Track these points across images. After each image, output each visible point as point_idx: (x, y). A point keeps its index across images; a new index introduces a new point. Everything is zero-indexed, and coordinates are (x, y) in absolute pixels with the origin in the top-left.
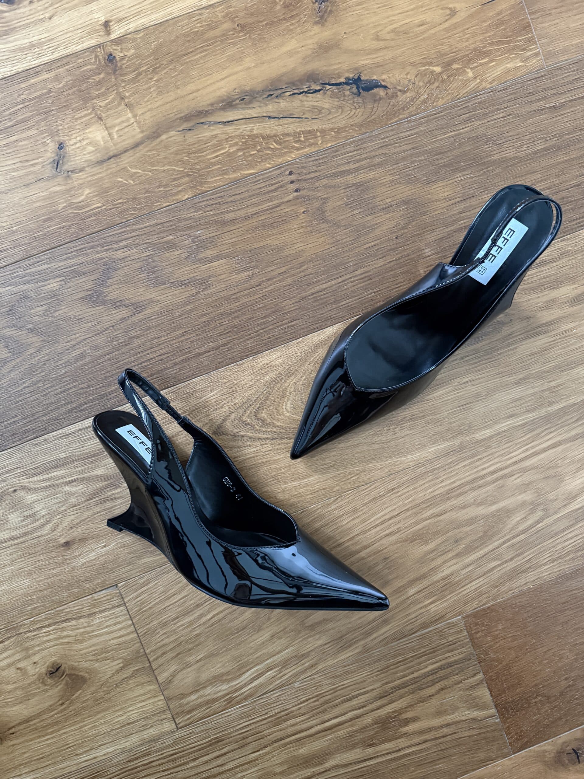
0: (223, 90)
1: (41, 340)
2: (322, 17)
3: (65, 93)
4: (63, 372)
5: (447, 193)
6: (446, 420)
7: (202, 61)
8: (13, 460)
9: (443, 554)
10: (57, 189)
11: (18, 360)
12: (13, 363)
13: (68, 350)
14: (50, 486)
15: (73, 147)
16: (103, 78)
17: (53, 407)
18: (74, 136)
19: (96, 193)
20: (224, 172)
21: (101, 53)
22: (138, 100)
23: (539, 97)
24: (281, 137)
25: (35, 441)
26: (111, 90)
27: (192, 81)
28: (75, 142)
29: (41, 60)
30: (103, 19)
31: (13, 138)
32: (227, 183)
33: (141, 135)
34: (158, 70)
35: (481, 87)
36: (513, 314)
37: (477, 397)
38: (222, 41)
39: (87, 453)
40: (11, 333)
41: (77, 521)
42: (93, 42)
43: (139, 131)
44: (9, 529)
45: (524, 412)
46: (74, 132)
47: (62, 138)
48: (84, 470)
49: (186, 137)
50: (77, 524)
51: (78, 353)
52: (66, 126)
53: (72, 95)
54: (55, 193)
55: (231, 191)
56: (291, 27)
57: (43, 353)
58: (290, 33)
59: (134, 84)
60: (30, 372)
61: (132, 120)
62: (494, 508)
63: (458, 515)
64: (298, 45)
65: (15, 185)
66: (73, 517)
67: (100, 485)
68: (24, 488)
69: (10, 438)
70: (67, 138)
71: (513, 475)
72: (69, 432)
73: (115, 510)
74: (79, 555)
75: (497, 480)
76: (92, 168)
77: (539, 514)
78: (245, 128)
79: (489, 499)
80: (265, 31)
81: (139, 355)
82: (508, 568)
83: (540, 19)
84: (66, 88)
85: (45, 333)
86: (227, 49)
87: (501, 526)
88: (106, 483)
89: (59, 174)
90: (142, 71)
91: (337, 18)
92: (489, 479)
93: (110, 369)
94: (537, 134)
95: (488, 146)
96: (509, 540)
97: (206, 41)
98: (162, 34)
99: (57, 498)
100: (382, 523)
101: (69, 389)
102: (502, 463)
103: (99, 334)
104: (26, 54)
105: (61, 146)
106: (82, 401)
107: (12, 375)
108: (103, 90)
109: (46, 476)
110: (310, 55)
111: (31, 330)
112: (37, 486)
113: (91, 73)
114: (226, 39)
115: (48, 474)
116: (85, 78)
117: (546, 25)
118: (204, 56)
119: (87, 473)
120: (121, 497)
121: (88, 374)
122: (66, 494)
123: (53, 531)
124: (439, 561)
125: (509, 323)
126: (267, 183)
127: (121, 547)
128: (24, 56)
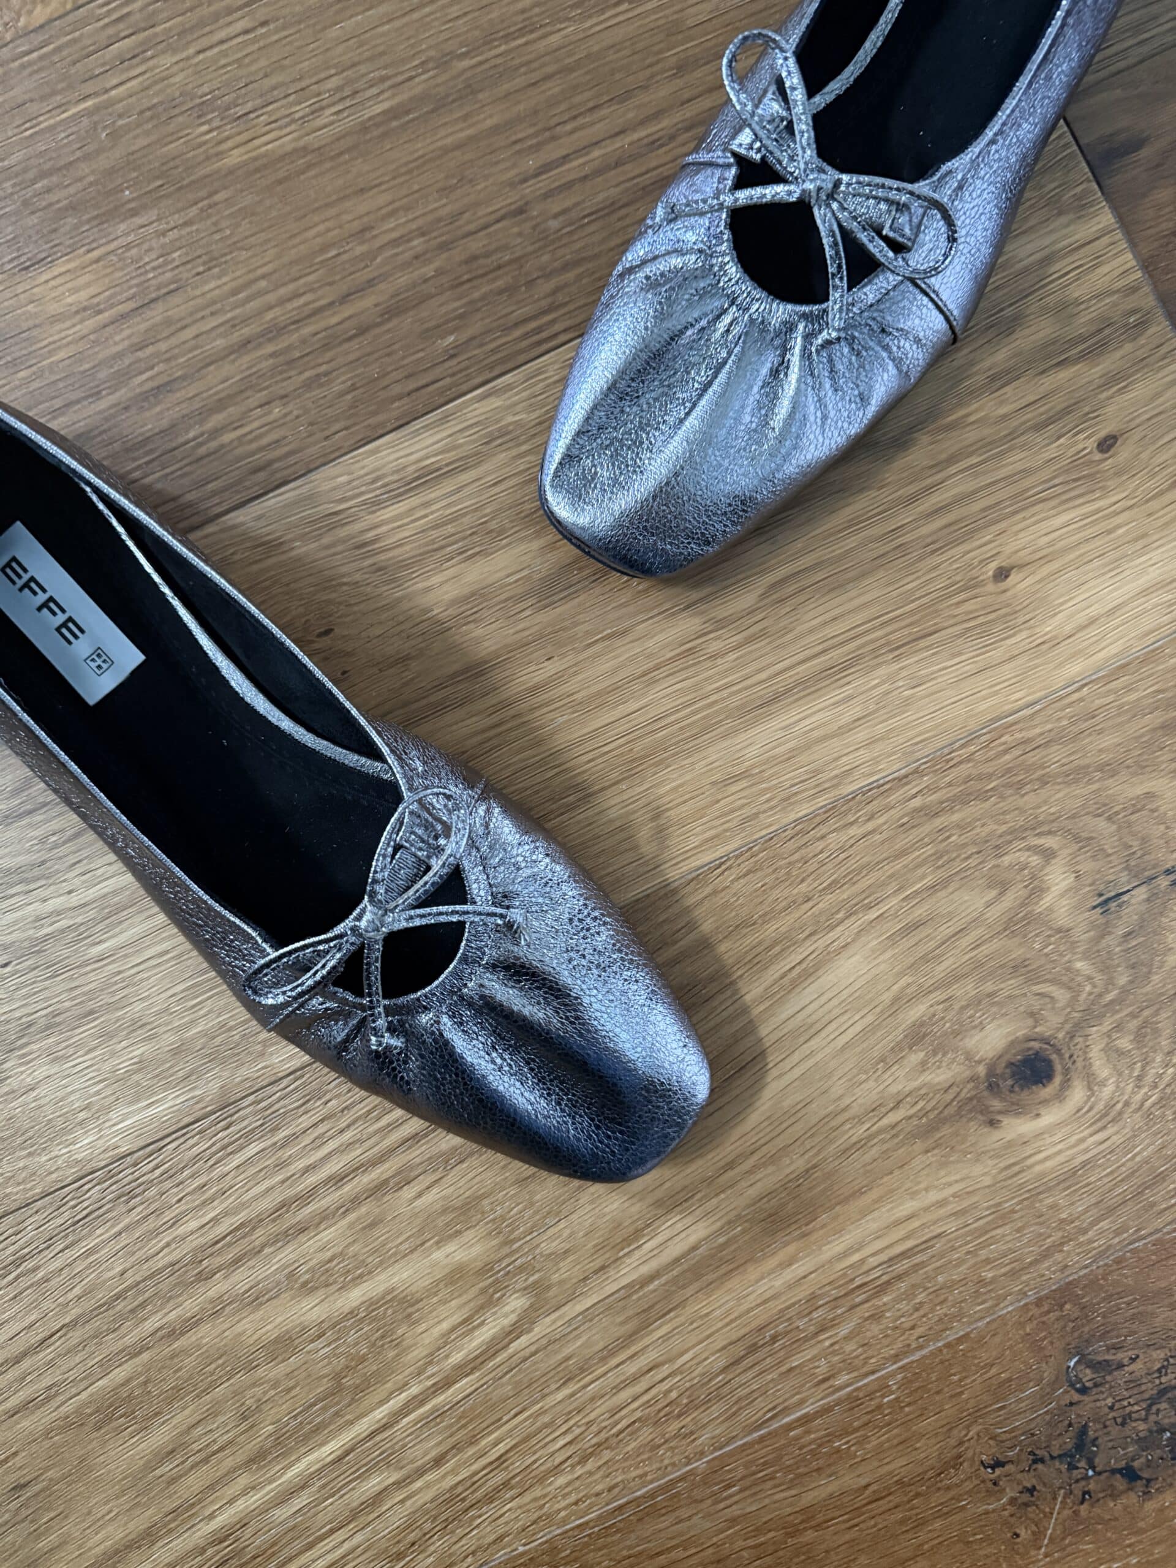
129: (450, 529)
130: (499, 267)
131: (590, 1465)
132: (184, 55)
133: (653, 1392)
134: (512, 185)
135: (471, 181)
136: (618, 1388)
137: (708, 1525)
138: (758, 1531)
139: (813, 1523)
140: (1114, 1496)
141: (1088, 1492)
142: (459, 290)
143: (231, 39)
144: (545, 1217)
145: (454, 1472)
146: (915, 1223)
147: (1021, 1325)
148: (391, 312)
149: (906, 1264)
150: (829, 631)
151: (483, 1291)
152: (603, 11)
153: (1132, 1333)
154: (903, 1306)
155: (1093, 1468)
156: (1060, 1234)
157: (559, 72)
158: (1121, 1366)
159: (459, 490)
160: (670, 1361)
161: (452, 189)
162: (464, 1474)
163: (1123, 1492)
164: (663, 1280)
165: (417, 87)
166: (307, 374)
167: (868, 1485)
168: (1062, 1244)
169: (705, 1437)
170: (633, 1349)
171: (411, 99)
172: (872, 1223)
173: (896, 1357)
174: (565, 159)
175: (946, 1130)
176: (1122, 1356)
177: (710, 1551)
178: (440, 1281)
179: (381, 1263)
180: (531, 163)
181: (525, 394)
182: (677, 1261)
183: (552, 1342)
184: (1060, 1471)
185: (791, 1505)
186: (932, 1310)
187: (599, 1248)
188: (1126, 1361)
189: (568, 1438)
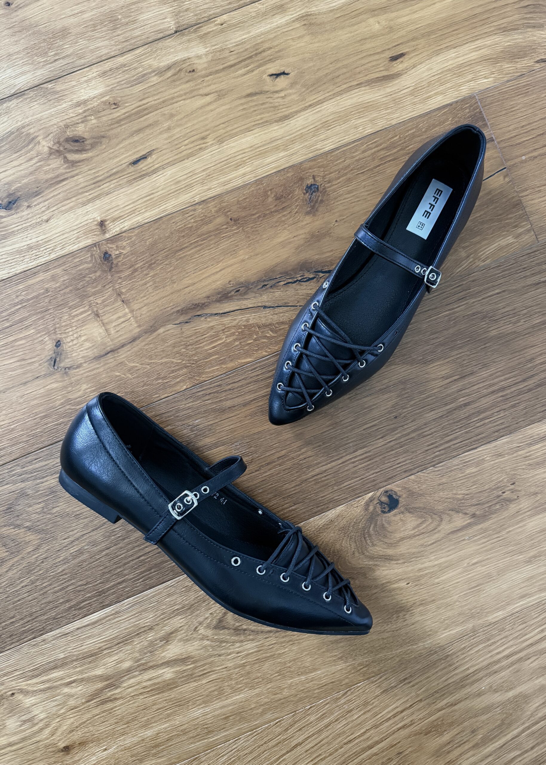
0: (219, 283)
1: (38, 537)
2: (313, 207)
3: (62, 292)
4: (60, 570)
5: (445, 370)
6: (457, 603)
7: (197, 256)
8: (11, 662)
9: (460, 746)
10: (54, 385)
11: (16, 559)
12: (11, 562)
13: (66, 547)
14: (49, 688)
15: (71, 344)
16: (99, 276)
17: (51, 605)
18: (71, 333)
19: (94, 388)
20: (221, 362)
21: (97, 252)
22: (134, 296)
23: (533, 272)
24: (277, 326)
25: (33, 642)
26: (107, 287)
27: (187, 275)
28: (72, 338)
29: (38, 262)
30: (99, 219)
31: (11, 339)
32: (224, 372)
33: (138, 330)
34: (153, 266)
35: (474, 266)
36: (519, 491)
37: (489, 577)
38: (215, 235)
39: (86, 653)
40: (9, 532)
41: (76, 724)
42: (89, 242)
43: (136, 325)
44: (7, 735)
45: (536, 592)
46: (70, 329)
47: (59, 336)
48: (83, 670)
49: (183, 330)
50: (77, 727)
51: (76, 549)
52: (64, 324)
53: (68, 293)
54: (52, 390)
55: (228, 380)
56: (283, 219)
57: (41, 551)
58: (282, 224)
59: (130, 280)
60: (27, 570)
61: (130, 315)
62: (511, 694)
63: (473, 704)
64: (290, 236)
65: (13, 384)
66: (72, 720)
67: (100, 685)
68: (21, 691)
69: (9, 639)
70: (64, 336)
71: (529, 659)
72: (68, 631)
73: (115, 711)
74: (79, 760)
75: (512, 664)
76: (89, 363)
78: (241, 319)
79: (505, 685)
80: (258, 223)
81: (137, 549)
82: (530, 758)
83: (530, 196)
84: (63, 287)
85: (43, 530)
86: (221, 243)
87: (520, 713)
88: (106, 683)
89: (56, 371)
90: (138, 267)
91: (328, 207)
92: (504, 663)
93: (108, 564)
94: (535, 308)
95: (484, 323)
96: (528, 728)
97: (199, 236)
98: (157, 231)
99: (56, 700)
100: (394, 716)
101: (67, 586)
102: (517, 646)
103: (96, 529)
104: (24, 256)
105: (58, 344)
106: (80, 598)
107: (10, 574)
108: (99, 287)
109: (45, 678)
110: (302, 245)
111: (29, 529)
112: (35, 689)
113: (87, 271)
114: (220, 233)
115: (46, 675)
116: (81, 277)
117: (536, 201)
118: (199, 251)
119: (86, 673)
120: (122, 698)
121: (86, 570)
122: (64, 696)
123: (52, 735)
124: (456, 753)
125: (516, 499)
126: (264, 370)
127: (122, 751)
128: (22, 259)
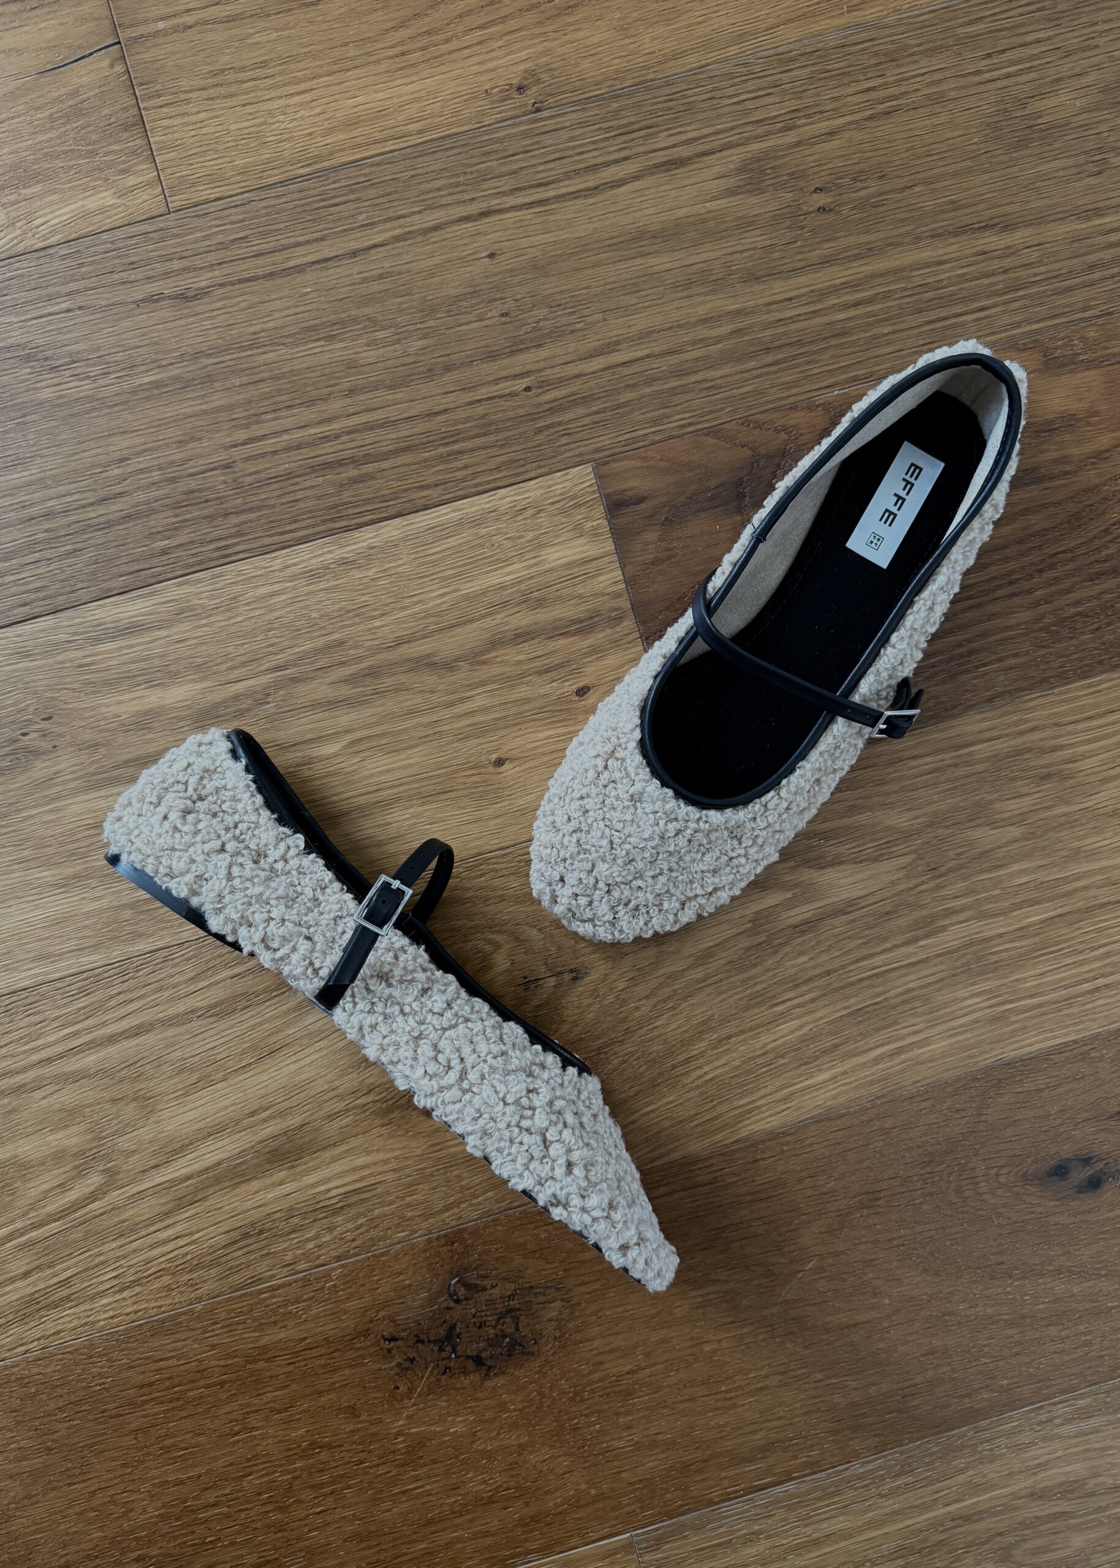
23: (152, 273)
35: (23, 246)
45: (70, 952)
71: (40, 1088)
77: (95, 1180)
82: (19, 1294)
87: (8, 1198)
94: (139, 351)
117: (176, 121)
129: (142, 665)
130: (207, 501)
131: (125, 1294)
132: (23, 318)
133: (175, 1253)
134: (226, 448)
135: (199, 439)
136: (152, 1247)
137: (196, 1346)
138: (228, 1356)
139: (265, 1357)
140: (466, 1373)
141: (449, 1368)
142: (177, 511)
143: (57, 314)
144: (125, 1126)
145: (34, 1283)
146: (367, 1172)
147: (425, 1251)
148: (129, 517)
149: (355, 1198)
150: (383, 778)
151: (76, 1167)
152: (306, 343)
153: (496, 1269)
154: (350, 1226)
155: (454, 1351)
156: (459, 1195)
157: (270, 378)
158: (484, 1289)
159: (156, 640)
160: (192, 1234)
161: (186, 442)
162: (41, 1286)
163: (471, 1372)
164: (194, 1181)
165: (175, 371)
166: (67, 548)
167: (305, 1339)
168: (460, 1203)
169: (205, 1289)
170: (168, 1222)
171: (170, 378)
172: (337, 1167)
173: (339, 1258)
174: (264, 437)
175: (396, 1114)
176: (487, 1283)
177: (195, 1364)
178: (48, 1156)
179: (12, 1137)
180: (241, 435)
181: (209, 588)
182: (207, 1169)
183: (114, 1209)
184: (433, 1351)
185: (252, 1342)
186: (368, 1231)
187: (155, 1153)
188: (489, 1287)
189: (114, 1274)
